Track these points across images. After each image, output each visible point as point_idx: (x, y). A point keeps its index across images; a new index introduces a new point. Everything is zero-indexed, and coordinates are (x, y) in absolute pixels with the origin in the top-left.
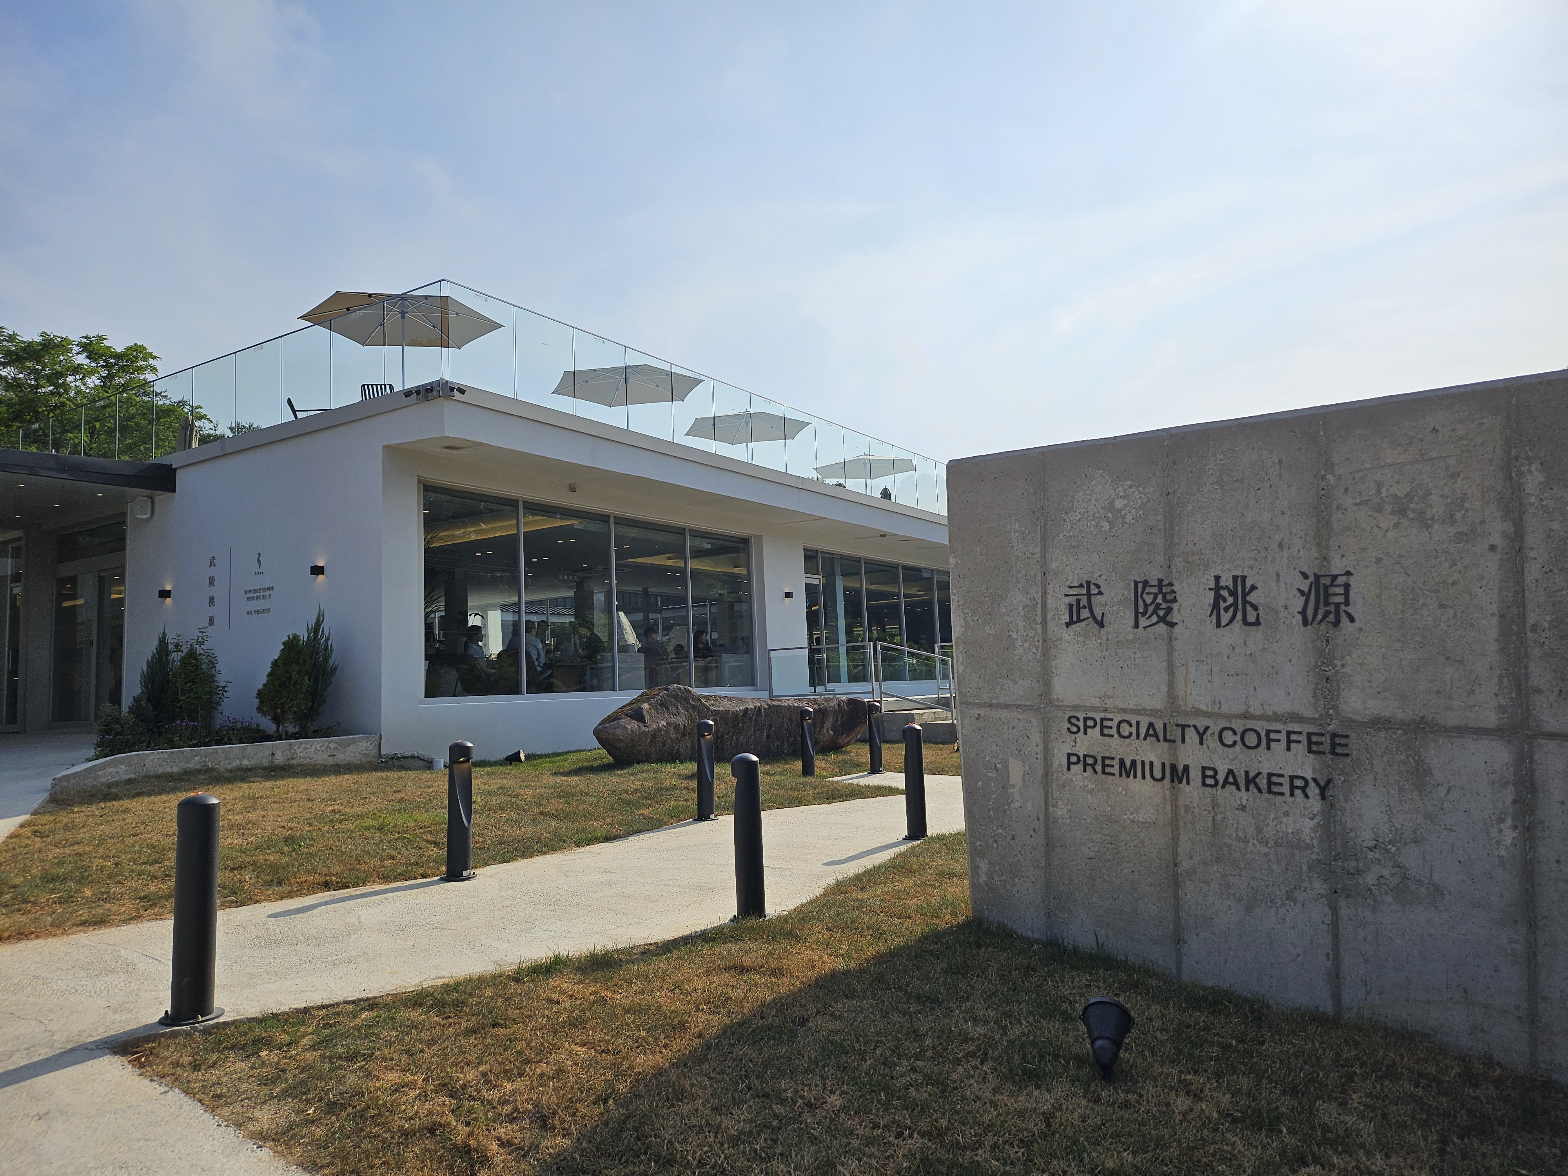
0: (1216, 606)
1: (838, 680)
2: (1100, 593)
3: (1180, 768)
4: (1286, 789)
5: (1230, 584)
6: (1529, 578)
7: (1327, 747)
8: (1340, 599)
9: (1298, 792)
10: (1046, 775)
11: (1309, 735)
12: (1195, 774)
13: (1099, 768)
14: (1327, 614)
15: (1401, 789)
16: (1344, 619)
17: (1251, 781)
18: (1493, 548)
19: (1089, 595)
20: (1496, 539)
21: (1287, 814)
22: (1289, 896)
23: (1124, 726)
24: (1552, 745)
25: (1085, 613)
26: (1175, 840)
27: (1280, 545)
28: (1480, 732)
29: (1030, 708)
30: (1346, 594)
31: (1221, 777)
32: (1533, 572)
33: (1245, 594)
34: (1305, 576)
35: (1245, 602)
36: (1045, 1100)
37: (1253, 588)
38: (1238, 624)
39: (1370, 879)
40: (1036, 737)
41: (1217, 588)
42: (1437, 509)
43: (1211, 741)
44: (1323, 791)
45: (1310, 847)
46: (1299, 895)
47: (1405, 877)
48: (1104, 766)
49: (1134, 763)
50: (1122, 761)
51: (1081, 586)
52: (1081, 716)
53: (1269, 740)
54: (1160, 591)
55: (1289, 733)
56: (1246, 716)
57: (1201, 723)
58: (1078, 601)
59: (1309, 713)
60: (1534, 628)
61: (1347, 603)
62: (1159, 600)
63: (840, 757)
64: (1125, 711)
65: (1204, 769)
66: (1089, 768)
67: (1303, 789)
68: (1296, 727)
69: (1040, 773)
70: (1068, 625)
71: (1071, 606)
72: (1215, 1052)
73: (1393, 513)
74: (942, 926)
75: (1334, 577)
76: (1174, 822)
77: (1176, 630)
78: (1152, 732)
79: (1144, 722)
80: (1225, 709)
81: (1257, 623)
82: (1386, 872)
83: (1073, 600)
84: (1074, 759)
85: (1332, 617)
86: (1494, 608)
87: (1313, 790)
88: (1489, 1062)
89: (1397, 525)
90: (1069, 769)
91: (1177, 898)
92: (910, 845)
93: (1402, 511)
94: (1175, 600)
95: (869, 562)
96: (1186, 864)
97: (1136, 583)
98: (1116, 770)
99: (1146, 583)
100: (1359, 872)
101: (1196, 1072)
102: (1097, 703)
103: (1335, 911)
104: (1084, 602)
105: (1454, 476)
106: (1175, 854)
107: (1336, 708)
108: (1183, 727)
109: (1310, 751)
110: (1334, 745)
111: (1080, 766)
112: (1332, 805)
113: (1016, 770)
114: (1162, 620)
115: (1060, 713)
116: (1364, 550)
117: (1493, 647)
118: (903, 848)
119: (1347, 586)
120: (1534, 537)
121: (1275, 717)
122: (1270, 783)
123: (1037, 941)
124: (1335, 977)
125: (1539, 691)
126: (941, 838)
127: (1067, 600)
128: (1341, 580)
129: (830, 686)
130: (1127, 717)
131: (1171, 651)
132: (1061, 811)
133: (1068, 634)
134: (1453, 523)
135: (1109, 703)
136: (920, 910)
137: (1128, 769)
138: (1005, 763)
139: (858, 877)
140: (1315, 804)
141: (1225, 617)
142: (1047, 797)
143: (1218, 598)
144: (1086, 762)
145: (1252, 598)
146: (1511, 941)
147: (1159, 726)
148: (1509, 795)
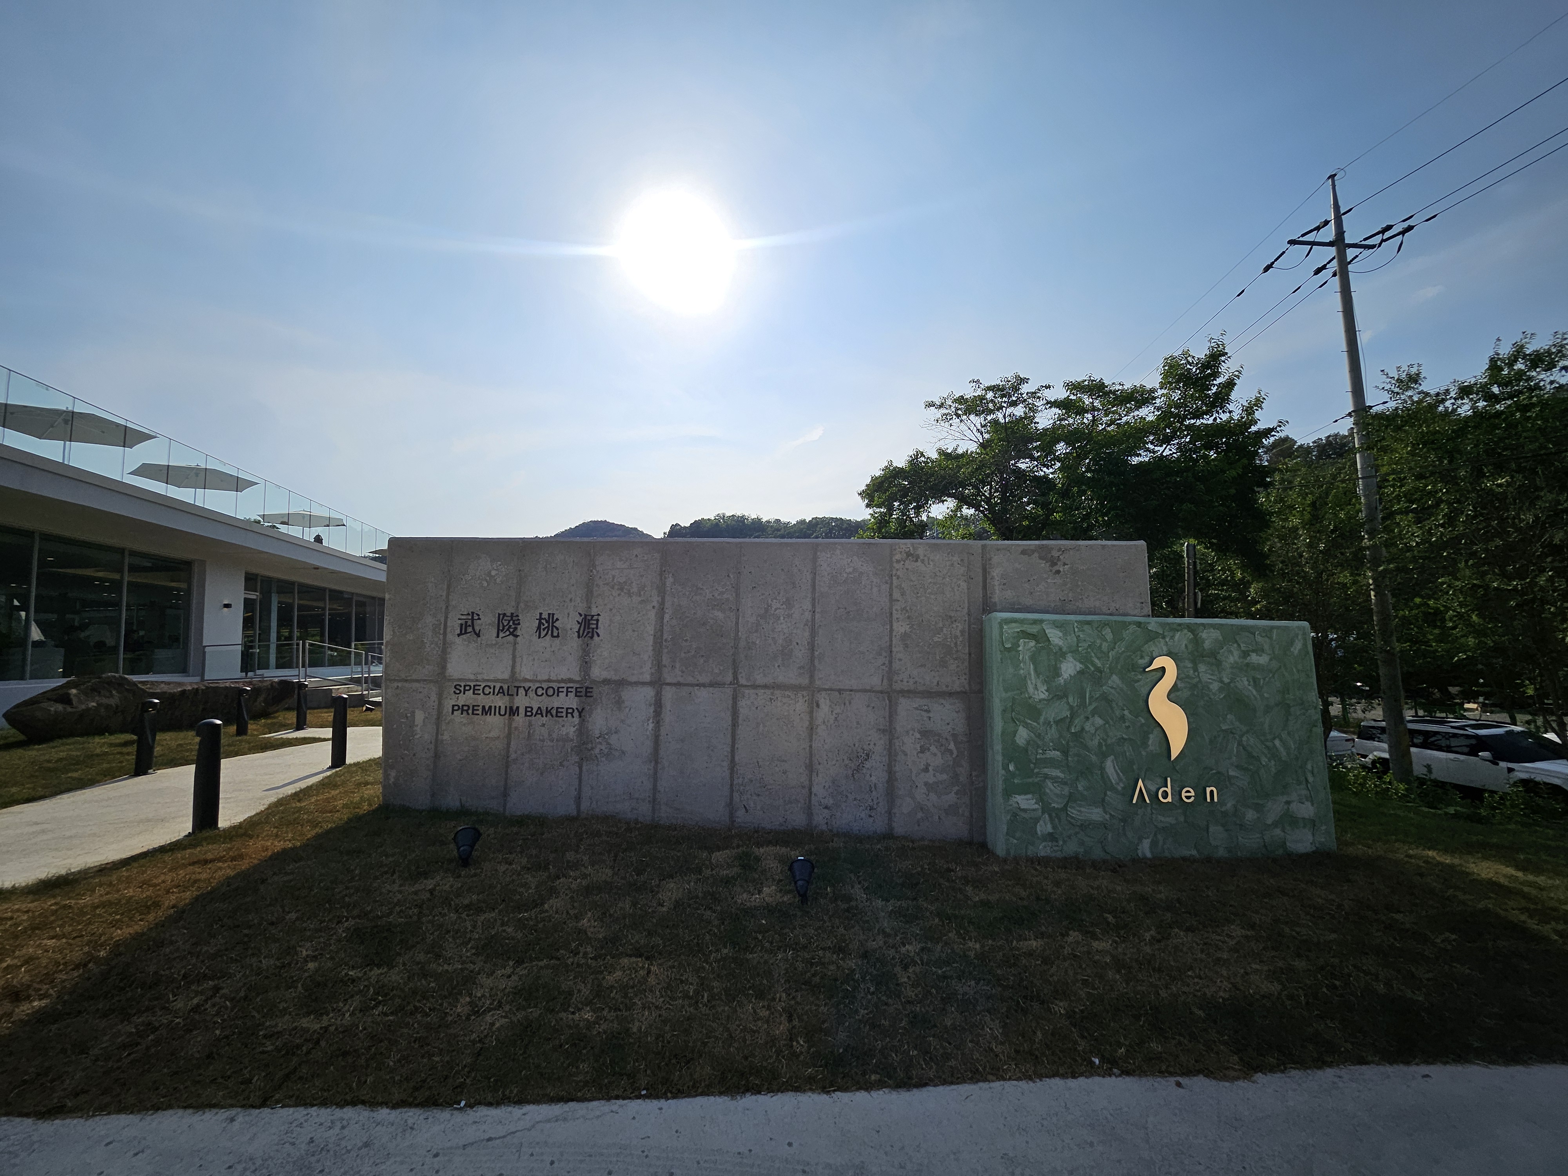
0: (539, 628)
1: (267, 667)
2: (479, 619)
3: (515, 708)
4: (564, 714)
5: (547, 617)
6: (665, 621)
7: (583, 694)
8: (594, 626)
9: (569, 715)
10: (438, 718)
11: (577, 688)
12: (522, 711)
13: (470, 712)
14: (588, 632)
15: (612, 710)
16: (595, 635)
17: (548, 712)
18: (654, 607)
19: (473, 619)
20: (655, 604)
21: (563, 726)
22: (561, 764)
23: (487, 688)
24: (668, 688)
25: (470, 629)
26: (509, 744)
27: (571, 600)
28: (644, 684)
29: (431, 681)
30: (597, 624)
31: (534, 712)
32: (667, 617)
33: (553, 623)
34: (581, 615)
35: (553, 626)
36: (430, 884)
37: (557, 619)
38: (549, 637)
39: (597, 751)
40: (434, 697)
41: (541, 619)
42: (635, 589)
43: (531, 694)
44: (580, 713)
45: (572, 740)
46: (565, 763)
47: (610, 749)
48: (473, 710)
49: (490, 707)
50: (484, 707)
51: (468, 614)
52: (463, 685)
53: (559, 692)
54: (512, 619)
55: (568, 688)
56: (549, 681)
57: (527, 685)
58: (466, 622)
59: (578, 678)
60: (666, 640)
61: (597, 628)
62: (511, 623)
63: (269, 721)
64: (488, 680)
65: (526, 707)
66: (465, 713)
67: (572, 714)
68: (571, 685)
69: (435, 717)
70: (459, 635)
71: (462, 625)
72: (520, 842)
73: (618, 589)
74: (361, 812)
75: (593, 616)
76: (509, 736)
77: (518, 639)
78: (501, 691)
79: (498, 686)
80: (539, 678)
81: (558, 636)
82: (603, 748)
83: (463, 622)
84: (456, 708)
85: (590, 635)
86: (652, 632)
87: (576, 714)
88: (637, 822)
89: (619, 595)
90: (453, 713)
91: (507, 773)
92: (334, 771)
93: (622, 589)
94: (519, 624)
95: (301, 585)
96: (513, 756)
97: (499, 615)
98: (480, 712)
99: (504, 615)
100: (592, 749)
101: (511, 853)
102: (472, 677)
103: (580, 768)
104: (470, 623)
105: (642, 576)
106: (508, 751)
107: (589, 675)
108: (518, 687)
109: (576, 696)
110: (586, 692)
111: (460, 711)
112: (583, 720)
113: (419, 716)
114: (511, 634)
115: (450, 684)
116: (605, 605)
117: (651, 648)
118: (329, 773)
119: (598, 620)
120: (668, 604)
121: (563, 681)
122: (557, 712)
123: (423, 811)
124: (578, 799)
125: (665, 666)
126: (356, 764)
127: (460, 622)
128: (596, 617)
129: (259, 672)
130: (489, 684)
131: (514, 650)
132: (446, 737)
133: (458, 640)
134: (640, 596)
135: (479, 677)
136: (345, 806)
137: (486, 711)
138: (413, 713)
139: (296, 794)
140: (576, 720)
141: (543, 633)
142: (438, 730)
143: (540, 623)
144: (464, 709)
145: (556, 624)
146: (649, 769)
147: (505, 687)
148: (652, 709)
